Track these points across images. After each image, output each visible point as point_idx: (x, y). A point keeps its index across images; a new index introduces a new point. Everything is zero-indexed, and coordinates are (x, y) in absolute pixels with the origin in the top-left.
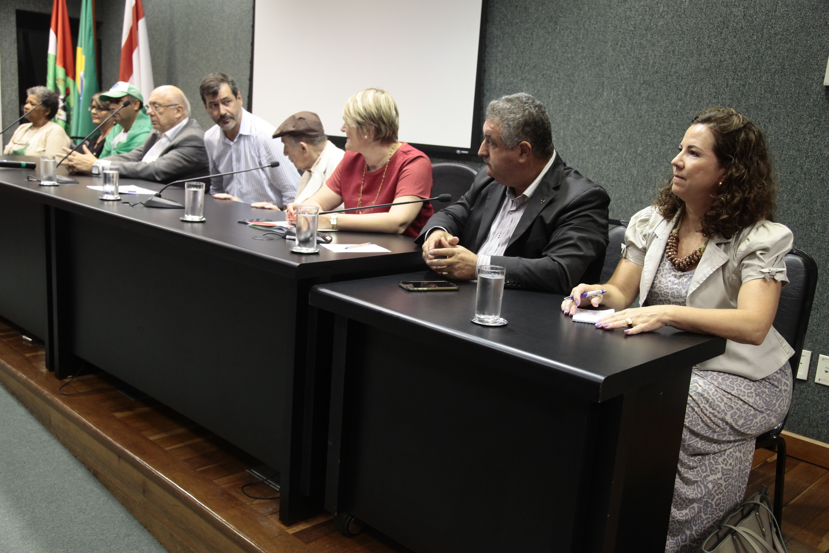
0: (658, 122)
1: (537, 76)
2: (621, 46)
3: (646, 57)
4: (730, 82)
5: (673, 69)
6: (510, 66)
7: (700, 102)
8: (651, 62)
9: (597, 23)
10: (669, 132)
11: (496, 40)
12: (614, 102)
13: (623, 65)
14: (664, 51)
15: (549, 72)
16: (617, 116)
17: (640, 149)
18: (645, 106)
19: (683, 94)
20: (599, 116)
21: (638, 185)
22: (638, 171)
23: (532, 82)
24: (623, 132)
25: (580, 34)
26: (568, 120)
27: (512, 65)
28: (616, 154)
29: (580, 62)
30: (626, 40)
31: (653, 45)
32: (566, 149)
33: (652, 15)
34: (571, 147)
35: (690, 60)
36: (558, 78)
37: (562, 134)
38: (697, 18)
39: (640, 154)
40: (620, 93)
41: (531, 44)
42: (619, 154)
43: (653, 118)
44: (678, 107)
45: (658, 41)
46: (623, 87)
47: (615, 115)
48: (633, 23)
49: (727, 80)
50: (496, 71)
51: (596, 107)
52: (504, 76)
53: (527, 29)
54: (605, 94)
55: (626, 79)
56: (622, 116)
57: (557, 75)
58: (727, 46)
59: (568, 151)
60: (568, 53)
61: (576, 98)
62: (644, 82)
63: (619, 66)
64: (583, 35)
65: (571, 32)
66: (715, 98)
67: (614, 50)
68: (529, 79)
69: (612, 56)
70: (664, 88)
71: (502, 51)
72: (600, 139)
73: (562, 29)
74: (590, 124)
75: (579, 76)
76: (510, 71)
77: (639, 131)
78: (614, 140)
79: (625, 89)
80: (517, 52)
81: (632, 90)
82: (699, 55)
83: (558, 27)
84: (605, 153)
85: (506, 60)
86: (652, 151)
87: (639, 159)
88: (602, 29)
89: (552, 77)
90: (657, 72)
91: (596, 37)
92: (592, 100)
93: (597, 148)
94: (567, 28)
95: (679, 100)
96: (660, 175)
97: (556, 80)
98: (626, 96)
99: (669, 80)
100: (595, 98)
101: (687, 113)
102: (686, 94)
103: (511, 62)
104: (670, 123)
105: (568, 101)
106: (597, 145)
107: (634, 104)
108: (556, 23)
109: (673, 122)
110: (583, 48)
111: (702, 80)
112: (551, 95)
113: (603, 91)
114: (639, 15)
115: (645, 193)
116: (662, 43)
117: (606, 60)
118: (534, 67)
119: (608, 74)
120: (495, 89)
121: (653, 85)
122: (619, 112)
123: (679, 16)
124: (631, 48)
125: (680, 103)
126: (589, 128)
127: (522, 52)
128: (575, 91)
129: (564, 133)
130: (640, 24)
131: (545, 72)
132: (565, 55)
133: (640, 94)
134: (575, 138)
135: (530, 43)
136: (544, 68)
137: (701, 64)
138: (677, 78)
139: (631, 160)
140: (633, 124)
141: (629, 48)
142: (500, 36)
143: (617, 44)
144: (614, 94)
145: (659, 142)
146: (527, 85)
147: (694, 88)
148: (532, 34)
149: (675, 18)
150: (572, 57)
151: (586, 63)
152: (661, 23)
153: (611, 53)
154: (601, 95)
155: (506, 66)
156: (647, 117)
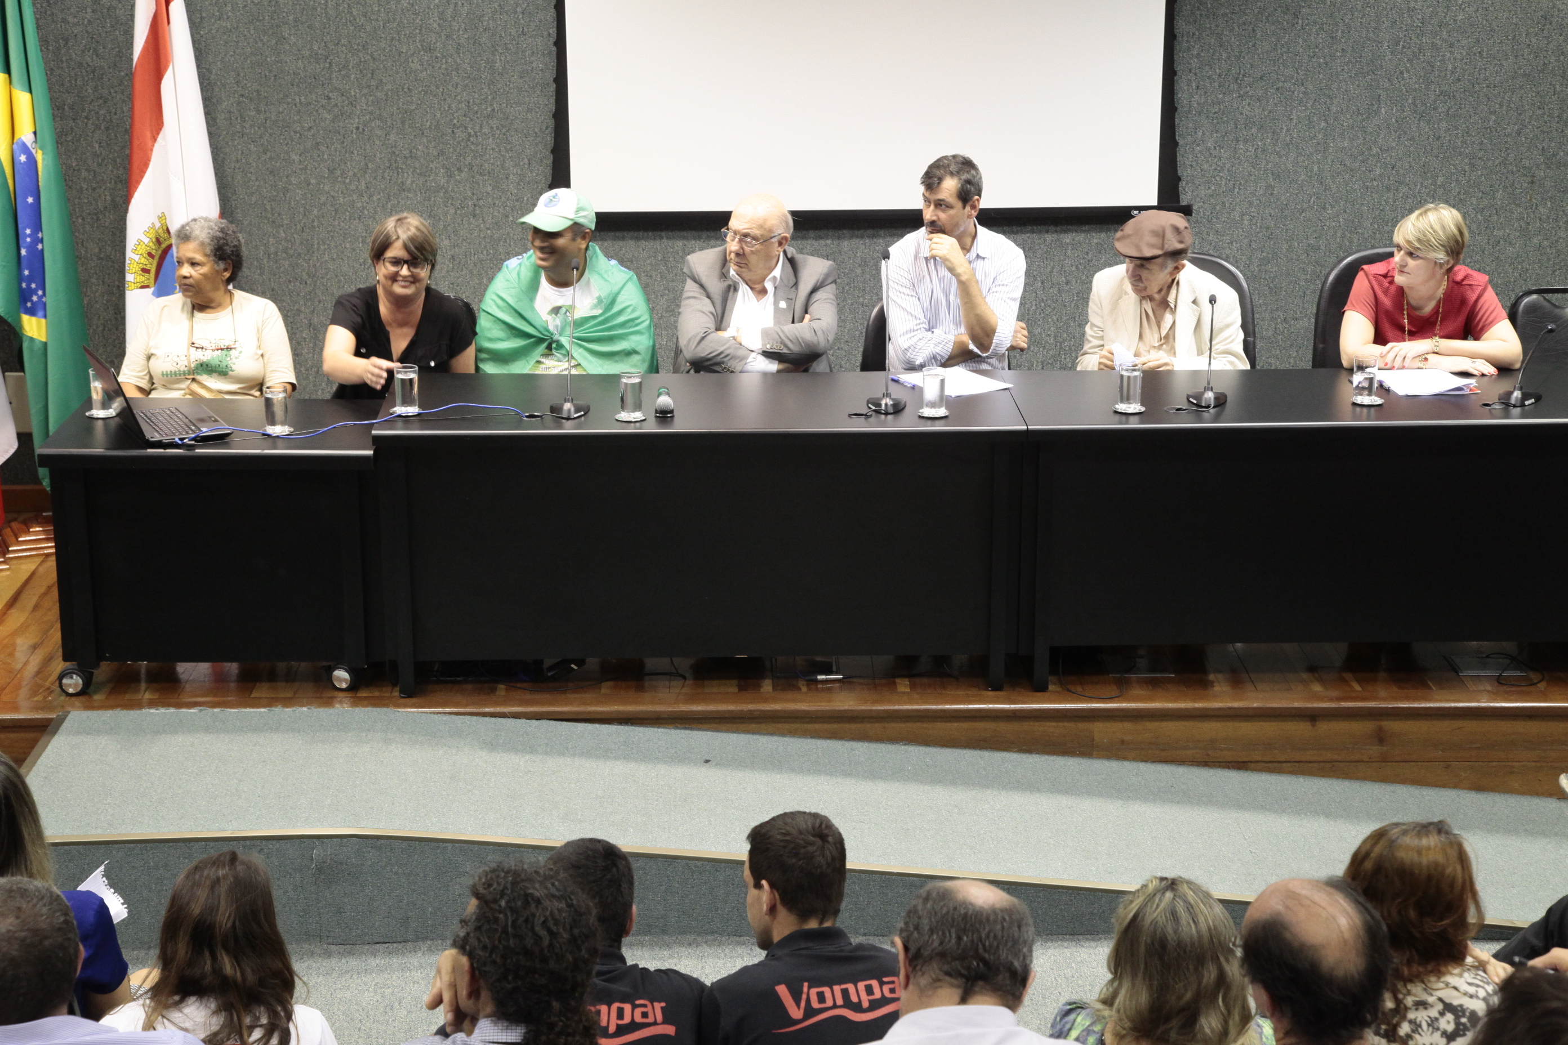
0: (1464, 142)
1: (1266, 91)
2: (1403, 47)
3: (1443, 60)
4: (1558, 89)
5: (1482, 76)
6: (1216, 77)
7: (1520, 114)
8: (1450, 67)
10: (1480, 155)
11: (1185, 38)
12: (1397, 121)
13: (1408, 71)
14: (1468, 54)
15: (1288, 85)
16: (1403, 139)
18: (1444, 124)
19: (1497, 106)
20: (1375, 142)
23: (1259, 100)
24: (1414, 159)
25: (1337, 31)
26: (1326, 149)
27: (1220, 76)
28: (1406, 189)
29: (1339, 69)
30: (1411, 39)
31: (1451, 45)
32: (1325, 191)
34: (1333, 186)
35: (1504, 63)
36: (1305, 93)
37: (1316, 169)
38: (1510, 12)
39: (1440, 186)
40: (1407, 108)
41: (1254, 46)
42: (1410, 189)
43: (1457, 137)
44: (1491, 123)
45: (1458, 41)
46: (1410, 101)
47: (1399, 138)
48: (1420, 17)
49: (1554, 86)
50: (1189, 85)
51: (1370, 130)
52: (1206, 93)
53: (1244, 24)
54: (1383, 111)
55: (1416, 89)
56: (1413, 139)
57: (1302, 89)
58: (1551, 46)
59: (1328, 193)
60: (1319, 58)
61: (1336, 119)
62: (1441, 93)
63: (1402, 73)
64: (1343, 32)
65: (1322, 28)
66: (1539, 108)
67: (1392, 53)
68: (1252, 96)
69: (1390, 60)
70: (1471, 99)
71: (1198, 56)
72: (1378, 172)
73: (1307, 24)
74: (1362, 153)
75: (1339, 89)
76: (1216, 84)
77: (1437, 157)
78: (1401, 172)
79: (1414, 103)
80: (1229, 58)
81: (1424, 104)
82: (1516, 57)
83: (1300, 21)
84: (1388, 189)
85: (1207, 68)
86: (1457, 180)
88: (1373, 24)
89: (1293, 92)
90: (1459, 80)
91: (1364, 35)
92: (1364, 120)
93: (1375, 183)
94: (1315, 22)
95: (1494, 113)
96: (1471, 209)
97: (1301, 95)
98: (1415, 112)
99: (1477, 88)
100: (1368, 117)
101: (1504, 129)
102: (1501, 105)
103: (1217, 71)
104: (1481, 143)
105: (1323, 124)
106: (1374, 179)
107: (1428, 122)
108: (1296, 16)
109: (1485, 141)
110: (1343, 50)
111: (1521, 87)
112: (1294, 116)
113: (1379, 107)
116: (1464, 42)
117: (1381, 66)
118: (1261, 78)
119: (1387, 85)
120: (1190, 110)
121: (1454, 96)
122: (1405, 133)
124: (1419, 49)
125: (1493, 118)
126: (1360, 158)
127: (1238, 58)
128: (1334, 109)
129: (1319, 168)
130: (1430, 18)
131: (1281, 84)
132: (1314, 60)
133: (1435, 109)
134: (1339, 173)
135: (1251, 44)
136: (1278, 79)
137: (1520, 68)
138: (1487, 86)
140: (1428, 148)
141: (1416, 50)
142: (1194, 34)
143: (1397, 44)
144: (1397, 110)
146: (1249, 104)
147: (1510, 98)
148: (1254, 30)
149: (1480, 11)
150: (1326, 63)
151: (1350, 70)
152: (1460, 18)
153: (1388, 57)
154: (1377, 112)
155: (1209, 78)
156: (1448, 138)
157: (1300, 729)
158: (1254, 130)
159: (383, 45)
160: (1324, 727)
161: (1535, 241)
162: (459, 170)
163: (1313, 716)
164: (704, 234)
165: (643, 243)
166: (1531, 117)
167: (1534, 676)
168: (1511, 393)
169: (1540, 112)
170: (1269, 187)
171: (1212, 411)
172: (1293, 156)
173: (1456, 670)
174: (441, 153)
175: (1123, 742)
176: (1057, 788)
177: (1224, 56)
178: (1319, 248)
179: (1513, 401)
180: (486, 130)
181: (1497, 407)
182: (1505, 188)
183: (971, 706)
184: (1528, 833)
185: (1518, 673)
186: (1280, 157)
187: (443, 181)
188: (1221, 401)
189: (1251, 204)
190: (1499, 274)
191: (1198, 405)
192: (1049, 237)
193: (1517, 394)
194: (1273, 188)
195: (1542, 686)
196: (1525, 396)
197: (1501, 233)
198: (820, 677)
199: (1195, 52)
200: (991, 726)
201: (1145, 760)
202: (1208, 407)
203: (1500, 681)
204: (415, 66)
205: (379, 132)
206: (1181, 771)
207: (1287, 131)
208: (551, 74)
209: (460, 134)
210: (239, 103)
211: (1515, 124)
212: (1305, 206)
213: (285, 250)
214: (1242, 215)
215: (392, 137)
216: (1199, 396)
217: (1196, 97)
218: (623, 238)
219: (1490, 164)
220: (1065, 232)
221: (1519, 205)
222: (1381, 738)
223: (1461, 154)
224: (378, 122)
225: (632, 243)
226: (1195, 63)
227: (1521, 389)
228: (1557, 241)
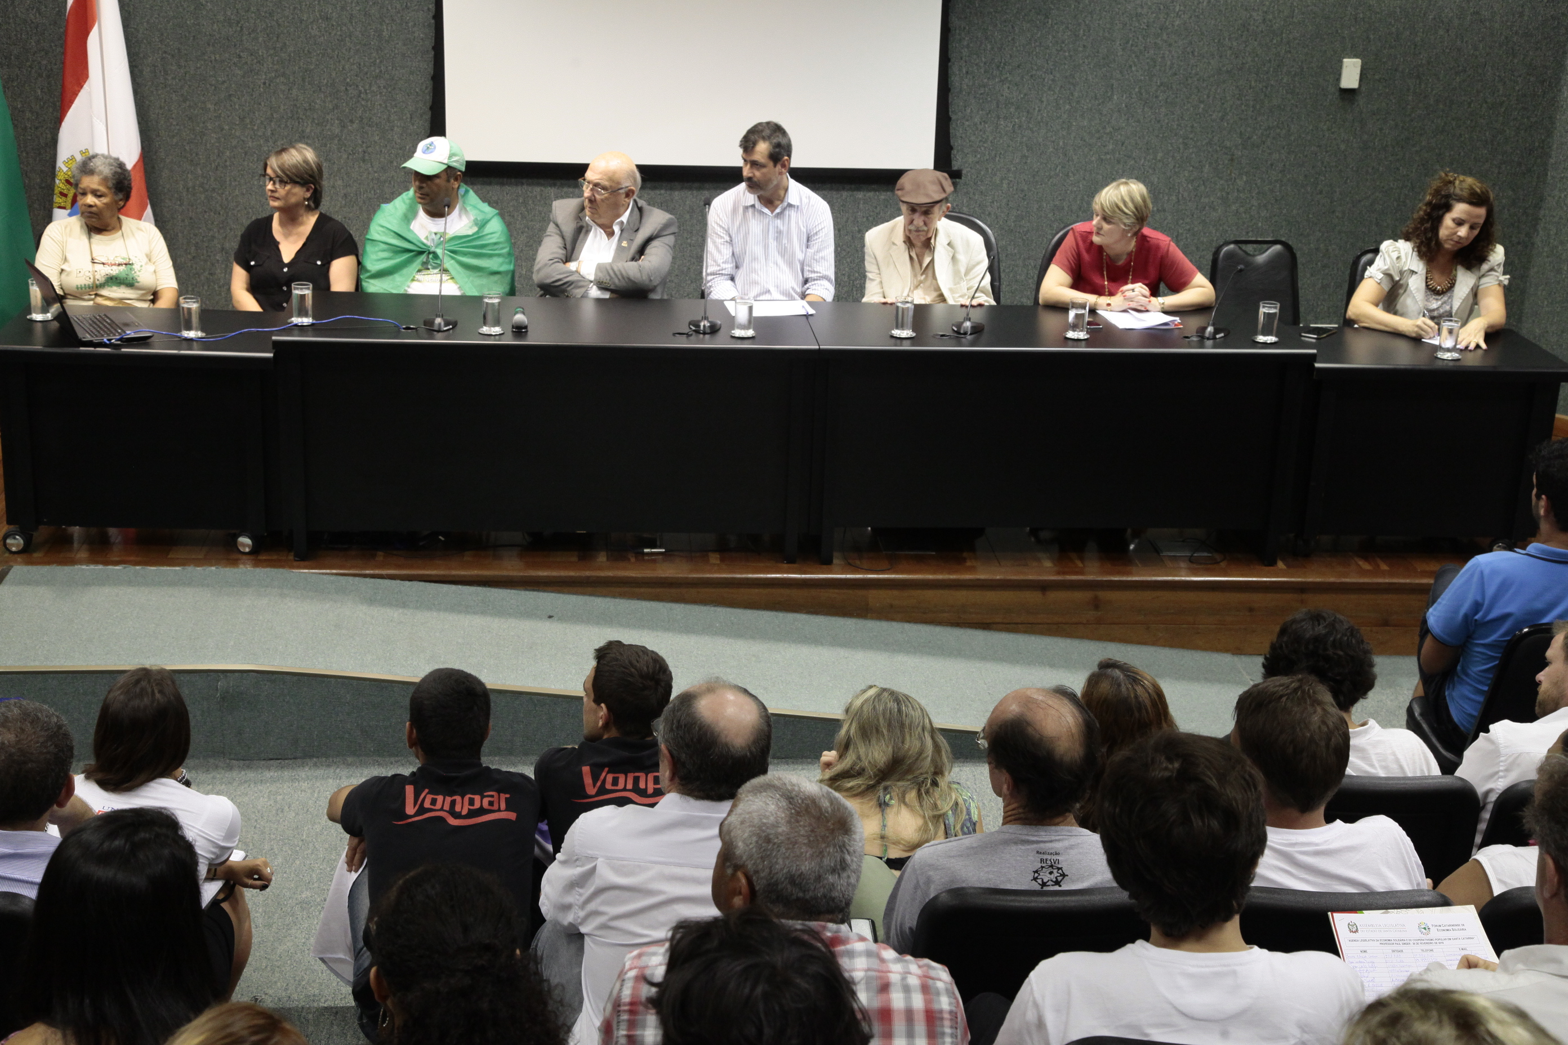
0: (1178, 125)
1: (1022, 78)
2: (1132, 45)
3: (1163, 57)
4: (1253, 83)
5: (1193, 72)
6: (982, 65)
7: (1223, 104)
8: (1169, 63)
9: (1101, 18)
10: (1191, 136)
11: (957, 31)
12: (1126, 106)
13: (1135, 66)
14: (1183, 53)
15: (1040, 73)
16: (1131, 121)
17: (1160, 155)
18: (1163, 110)
19: (1205, 97)
20: (1109, 123)
21: (1159, 193)
22: (1159, 178)
23: (1016, 85)
24: (1139, 138)
25: (1079, 30)
26: (1069, 127)
27: (985, 63)
28: (1132, 162)
29: (1081, 62)
30: (1138, 39)
31: (1170, 45)
32: (1068, 161)
33: (1167, 14)
34: (1075, 158)
35: (1212, 62)
36: (1053, 80)
37: (1061, 143)
38: (1216, 19)
39: (1159, 161)
40: (1134, 96)
41: (1013, 39)
42: (1136, 162)
43: (1174, 121)
44: (1201, 110)
45: (1176, 42)
46: (1137, 90)
47: (1128, 119)
48: (1145, 21)
49: (1250, 81)
50: (960, 70)
51: (1105, 112)
52: (974, 77)
53: (1005, 21)
54: (1115, 97)
55: (1141, 81)
56: (1138, 121)
57: (1052, 77)
58: (1248, 49)
59: (1071, 163)
60: (1065, 51)
61: (1078, 102)
62: (1162, 84)
63: (1131, 67)
64: (1084, 31)
65: (1067, 28)
66: (1238, 99)
67: (1123, 50)
68: (1010, 81)
69: (1122, 55)
70: (1185, 90)
71: (968, 46)
72: (1111, 147)
73: (1056, 24)
74: (1098, 131)
75: (1080, 78)
76: (982, 71)
77: (1157, 136)
79: (1140, 92)
80: (992, 48)
81: (1148, 93)
82: (1221, 57)
83: (1050, 21)
84: (1119, 162)
85: (975, 57)
86: (1173, 157)
87: (1160, 165)
88: (1108, 26)
89: (1044, 79)
90: (1176, 74)
91: (1101, 34)
92: (1099, 105)
93: (1108, 157)
94: (1062, 23)
95: (1201, 102)
96: (1183, 180)
97: (1050, 82)
98: (1141, 99)
99: (1190, 81)
100: (1103, 102)
101: (1211, 115)
102: (1208, 97)
103: (983, 59)
104: (1192, 127)
105: (1067, 107)
106: (1107, 153)
107: (1151, 108)
108: (1047, 17)
109: (1195, 125)
110: (1084, 46)
111: (1224, 82)
112: (1044, 99)
113: (1112, 94)
114: (1152, 13)
115: (1168, 200)
116: (1180, 43)
117: (1114, 60)
118: (1018, 67)
119: (1119, 76)
120: (961, 91)
121: (1171, 87)
122: (1133, 116)
123: (1198, 17)
124: (1144, 47)
125: (1202, 106)
126: (1097, 135)
127: (1000, 49)
128: (1076, 94)
129: (1064, 142)
130: (1154, 22)
131: (1034, 72)
132: (1061, 53)
133: (1157, 97)
134: (1080, 147)
135: (1010, 39)
136: (1032, 68)
137: (1224, 66)
138: (1198, 80)
139: (1150, 167)
140: (1151, 129)
141: (1142, 48)
142: (964, 28)
143: (1127, 42)
144: (1126, 98)
145: (1181, 146)
146: (1009, 88)
147: (1216, 90)
148: (1013, 27)
149: (1193, 18)
150: (1071, 56)
151: (1089, 64)
152: (1177, 23)
153: (1120, 53)
154: (1110, 98)
155: (976, 65)
156: (1166, 121)
157: (1033, 597)
158: (1012, 110)
159: (286, 13)
160: (1053, 596)
161: (1234, 208)
162: (352, 121)
163: (1044, 587)
164: (558, 183)
165: (507, 188)
166: (1231, 106)
167: (1218, 557)
168: (1205, 328)
169: (1239, 102)
170: (1024, 156)
171: (969, 337)
172: (1043, 131)
173: (1157, 551)
174: (336, 107)
175: (891, 606)
176: (836, 642)
177: (989, 47)
178: (1063, 208)
179: (1207, 335)
180: (374, 88)
181: (1195, 339)
182: (1211, 164)
183: (769, 576)
184: (1207, 680)
185: (1206, 554)
186: (1033, 132)
187: (337, 131)
188: (977, 330)
189: (1009, 170)
190: (1205, 233)
191: (958, 332)
192: (845, 194)
193: (1210, 329)
194: (1027, 157)
195: (1223, 564)
196: (1217, 331)
197: (1207, 200)
198: (646, 550)
199: (965, 43)
200: (786, 592)
201: (909, 621)
202: (965, 334)
203: (1191, 560)
204: (315, 32)
205: (283, 87)
206: (938, 630)
207: (1039, 111)
208: (429, 43)
209: (352, 92)
210: (162, 59)
211: (1219, 112)
212: (1052, 173)
213: (202, 185)
214: (1002, 180)
215: (294, 92)
216: (959, 325)
217: (966, 80)
218: (490, 184)
219: (1199, 143)
220: (859, 190)
221: (1221, 178)
222: (1096, 604)
223: (1176, 135)
224: (282, 79)
225: (497, 188)
226: (965, 52)
227: (1213, 325)
228: (1250, 209)
